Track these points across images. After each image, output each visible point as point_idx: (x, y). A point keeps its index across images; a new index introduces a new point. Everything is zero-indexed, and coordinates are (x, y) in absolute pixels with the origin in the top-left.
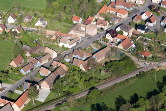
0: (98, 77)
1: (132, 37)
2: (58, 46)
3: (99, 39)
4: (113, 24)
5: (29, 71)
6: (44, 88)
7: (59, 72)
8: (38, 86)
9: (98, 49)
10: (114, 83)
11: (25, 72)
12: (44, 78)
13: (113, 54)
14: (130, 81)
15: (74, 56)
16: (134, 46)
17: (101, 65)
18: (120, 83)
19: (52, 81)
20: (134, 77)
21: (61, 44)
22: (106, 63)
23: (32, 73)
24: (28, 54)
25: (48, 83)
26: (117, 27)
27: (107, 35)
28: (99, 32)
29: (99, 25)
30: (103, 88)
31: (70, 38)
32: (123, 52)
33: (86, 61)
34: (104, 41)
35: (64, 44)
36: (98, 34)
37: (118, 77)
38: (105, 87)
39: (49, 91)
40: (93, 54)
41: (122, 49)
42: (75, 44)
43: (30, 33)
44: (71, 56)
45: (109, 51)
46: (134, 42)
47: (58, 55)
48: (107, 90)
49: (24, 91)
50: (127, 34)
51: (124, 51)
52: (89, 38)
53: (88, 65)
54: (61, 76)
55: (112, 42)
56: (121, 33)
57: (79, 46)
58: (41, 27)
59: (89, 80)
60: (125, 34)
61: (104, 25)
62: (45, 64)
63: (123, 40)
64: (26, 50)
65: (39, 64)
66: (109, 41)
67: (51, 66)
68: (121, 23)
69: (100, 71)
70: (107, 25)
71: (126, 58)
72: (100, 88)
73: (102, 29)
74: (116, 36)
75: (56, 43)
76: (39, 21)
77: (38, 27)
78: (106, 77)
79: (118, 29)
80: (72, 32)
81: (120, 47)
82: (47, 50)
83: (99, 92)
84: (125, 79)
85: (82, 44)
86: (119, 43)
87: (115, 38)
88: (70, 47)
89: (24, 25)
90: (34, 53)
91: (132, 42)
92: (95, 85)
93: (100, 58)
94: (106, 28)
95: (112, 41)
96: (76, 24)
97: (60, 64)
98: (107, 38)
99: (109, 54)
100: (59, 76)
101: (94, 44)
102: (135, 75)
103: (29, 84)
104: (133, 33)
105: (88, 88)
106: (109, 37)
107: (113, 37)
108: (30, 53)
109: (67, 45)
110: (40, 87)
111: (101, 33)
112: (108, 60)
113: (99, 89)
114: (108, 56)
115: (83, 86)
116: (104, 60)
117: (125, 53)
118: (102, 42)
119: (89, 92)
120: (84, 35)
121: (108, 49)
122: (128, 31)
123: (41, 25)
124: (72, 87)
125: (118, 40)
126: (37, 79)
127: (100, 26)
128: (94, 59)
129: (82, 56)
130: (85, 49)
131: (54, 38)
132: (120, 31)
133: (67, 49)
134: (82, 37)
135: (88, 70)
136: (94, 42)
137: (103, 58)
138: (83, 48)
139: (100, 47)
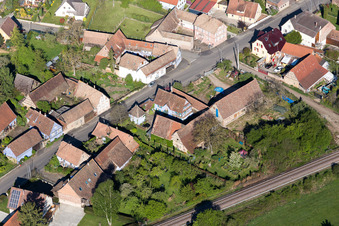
0: (223, 172)
1: (326, 50)
2: (115, 77)
3: (230, 57)
4: (275, 12)
5: (29, 153)
6: (66, 202)
7: (110, 156)
8: (49, 200)
9: (226, 87)
10: (266, 190)
11: (17, 154)
12: (69, 175)
13: (270, 101)
14: (314, 185)
15: (156, 107)
16: (329, 77)
17: (233, 132)
18: (286, 190)
19: (90, 182)
20: (326, 172)
21: (122, 73)
22: (248, 129)
23: (36, 158)
24: (28, 103)
25: (79, 190)
26: (284, 21)
27: (254, 45)
28: (233, 35)
29: (234, 13)
30: (233, 204)
31: (149, 54)
32: (298, 96)
33: (191, 124)
34: (245, 60)
35: (131, 72)
36: (229, 39)
37: (279, 171)
38: (240, 200)
39: (81, 213)
40: (211, 103)
41: (297, 85)
42: (162, 72)
43: (38, 37)
44: (150, 107)
45: (257, 95)
46: (330, 66)
47: (114, 104)
48: (246, 210)
49: (11, 211)
50: (313, 40)
51: (301, 92)
52: (205, 53)
53: (195, 134)
54: (118, 169)
55: (268, 66)
56: (295, 38)
57: (174, 76)
58: (72, 19)
59: (195, 181)
60: (307, 40)
61: (248, 14)
62: (75, 130)
63: (300, 60)
64: (24, 88)
65: (57, 132)
66: (261, 63)
67: (91, 136)
68: (296, 8)
69: (229, 153)
70: (258, 15)
71: (304, 114)
72: (227, 205)
73: (242, 25)
74: (280, 48)
75: (108, 70)
76: (66, 4)
77: (62, 21)
78: (246, 171)
79: (288, 27)
80: (156, 36)
81: (291, 79)
82: (83, 90)
83: (222, 220)
84: (300, 176)
85: (182, 71)
86: (289, 68)
87: (278, 54)
88: (147, 80)
89: (23, 14)
90: (45, 98)
91: (325, 65)
92: (212, 195)
93: (231, 115)
94: (252, 23)
95: (268, 61)
96: (170, 11)
97: (115, 132)
98: (254, 52)
99: (256, 103)
100: (112, 167)
101: (217, 72)
102: (328, 165)
103: (23, 193)
104: (329, 40)
105: (192, 204)
106: (259, 50)
107: (271, 51)
108: (34, 99)
109: (139, 76)
110: (56, 201)
111: (240, 37)
112: (253, 120)
113: (223, 207)
114: (254, 106)
115: (178, 198)
116: (241, 118)
117: (304, 99)
118: (240, 66)
119: (194, 217)
120: (188, 44)
121: (254, 87)
122: (314, 33)
123: (71, 15)
124: (146, 203)
125: (287, 60)
126: (50, 177)
127: (234, 18)
128: (211, 118)
129: (179, 108)
130: (190, 85)
131: (104, 53)
132: (293, 33)
133: (140, 85)
134: (182, 50)
135: (196, 150)
136: (217, 65)
137: (241, 113)
138: (184, 83)
139: (233, 81)
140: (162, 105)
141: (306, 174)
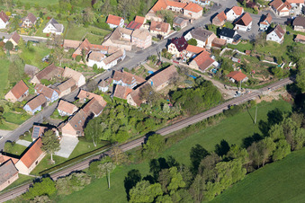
0: (159, 116)
1: (212, 49)
2: (86, 66)
3: (156, 54)
4: (179, 29)
5: (39, 108)
6: (67, 135)
7: (91, 108)
8: (57, 132)
9: (154, 71)
10: (187, 125)
11: (33, 109)
12: (66, 119)
13: (183, 78)
14: (214, 121)
15: (114, 82)
16: (216, 64)
17: (162, 95)
18: (197, 125)
19: (81, 123)
20: (220, 114)
21: (91, 63)
22: (171, 93)
23: (44, 112)
24: (35, 81)
25: (75, 127)
26: (185, 33)
27: (169, 46)
28: (155, 42)
29: (154, 30)
30: (168, 132)
31: (106, 53)
32: (199, 75)
33: (138, 89)
34: (165, 56)
35: (96, 62)
36: (153, 45)
37: (192, 114)
38: (172, 131)
39: (77, 141)
40: (147, 78)
41: (197, 69)
42: (115, 63)
43: (34, 45)
44: (110, 82)
45: (175, 73)
46: (216, 58)
47: (88, 81)
48: (175, 136)
49: (34, 140)
50: (204, 44)
51: (200, 72)
52: (139, 52)
53: (141, 95)
54: (96, 116)
55: (179, 59)
56: (194, 42)
57: (122, 65)
58: (54, 35)
59: (144, 120)
60: (200, 44)
61: (163, 30)
62: (65, 96)
63: (197, 55)
64: (32, 73)
65: (55, 96)
66: (174, 57)
67: (76, 98)
68: (191, 27)
69: (162, 105)
70: (169, 31)
71: (204, 83)
72: (165, 133)
73: (160, 36)
74: (185, 48)
75: (81, 62)
76: (50, 25)
77: (47, 35)
78: (173, 115)
79: (188, 37)
80: (108, 43)
81: (194, 65)
82: (68, 72)
83: (163, 140)
84: (206, 117)
85: (127, 62)
86: (191, 59)
87: (184, 52)
88: (106, 67)
89: (23, 31)
90: (45, 78)
91: (213, 57)
92: (154, 129)
93: (161, 85)
94: (166, 35)
95: (178, 56)
96: (115, 29)
97: (92, 95)
98: (169, 51)
99: (175, 78)
100: (92, 115)
101: (149, 62)
102: (221, 111)
103: (42, 128)
104: (213, 44)
105: (144, 133)
106: (173, 49)
107: (180, 50)
108: (39, 77)
109: (101, 65)
110: (60, 134)
111: (159, 43)
112: (173, 88)
113: (163, 134)
114: (173, 80)
115: (134, 130)
116: (166, 87)
117: (202, 76)
118: (162, 59)
119: (146, 140)
120: (129, 48)
121: (172, 69)
122: (205, 40)
123: (53, 32)
124: (117, 132)
125: (189, 55)
126: (55, 121)
127: (156, 33)
128: (149, 87)
129: (128, 81)
130: (133, 70)
131: (78, 52)
132: (192, 40)
133: (102, 70)
134: (127, 51)
135: (141, 105)
136: (148, 59)
137: (166, 84)
138: (130, 69)
139: (158, 67)
140: (118, 80)
141: (209, 115)
